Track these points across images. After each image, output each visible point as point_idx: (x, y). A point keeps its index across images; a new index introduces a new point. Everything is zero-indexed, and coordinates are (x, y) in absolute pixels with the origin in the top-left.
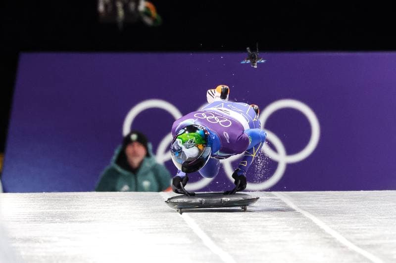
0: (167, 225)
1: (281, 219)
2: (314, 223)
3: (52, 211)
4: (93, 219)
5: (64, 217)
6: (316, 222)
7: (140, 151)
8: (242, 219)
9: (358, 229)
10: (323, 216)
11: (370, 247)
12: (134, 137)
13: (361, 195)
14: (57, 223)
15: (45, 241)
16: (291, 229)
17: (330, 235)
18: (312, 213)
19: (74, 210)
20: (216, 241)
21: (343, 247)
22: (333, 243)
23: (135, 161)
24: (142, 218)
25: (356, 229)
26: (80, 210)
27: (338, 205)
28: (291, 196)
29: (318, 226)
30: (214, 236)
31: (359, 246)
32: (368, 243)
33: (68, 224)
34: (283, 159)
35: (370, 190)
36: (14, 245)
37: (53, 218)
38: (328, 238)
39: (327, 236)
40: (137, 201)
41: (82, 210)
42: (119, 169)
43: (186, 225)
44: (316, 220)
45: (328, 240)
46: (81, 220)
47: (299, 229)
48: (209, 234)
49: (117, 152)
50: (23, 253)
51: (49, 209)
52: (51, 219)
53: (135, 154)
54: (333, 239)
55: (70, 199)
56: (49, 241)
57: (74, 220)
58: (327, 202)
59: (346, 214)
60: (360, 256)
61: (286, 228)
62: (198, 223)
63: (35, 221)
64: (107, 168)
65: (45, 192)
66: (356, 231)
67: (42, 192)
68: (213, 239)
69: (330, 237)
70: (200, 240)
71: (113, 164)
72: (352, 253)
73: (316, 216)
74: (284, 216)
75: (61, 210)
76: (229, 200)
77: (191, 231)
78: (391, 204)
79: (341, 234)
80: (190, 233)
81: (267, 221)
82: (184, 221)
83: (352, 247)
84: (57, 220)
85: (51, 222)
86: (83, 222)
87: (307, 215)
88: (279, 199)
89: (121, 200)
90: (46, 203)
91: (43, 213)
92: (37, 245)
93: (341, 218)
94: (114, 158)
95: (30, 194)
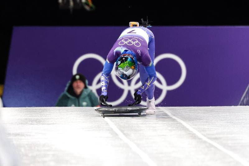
0: (98, 126)
1: (164, 123)
2: (183, 125)
3: (31, 118)
4: (55, 123)
5: (38, 122)
6: (184, 124)
7: (82, 85)
8: (141, 123)
9: (209, 129)
10: (188, 121)
11: (216, 139)
12: (78, 77)
13: (210, 109)
14: (34, 124)
15: (27, 135)
16: (170, 128)
17: (192, 132)
18: (181, 119)
19: (44, 117)
20: (126, 135)
21: (200, 139)
22: (194, 137)
23: (78, 91)
24: (83, 122)
25: (207, 129)
26: (47, 117)
27: (197, 115)
28: (170, 109)
29: (186, 127)
30: (125, 132)
31: (209, 138)
32: (214, 137)
33: (41, 125)
34: (165, 88)
35: (215, 106)
36: (9, 137)
37: (32, 122)
38: (191, 134)
39: (190, 133)
40: (81, 112)
41: (49, 117)
42: (69, 96)
43: (109, 126)
44: (184, 123)
45: (191, 135)
46: (48, 123)
47: (174, 128)
48: (122, 131)
49: (68, 85)
50: (15, 142)
51: (30, 116)
52: (31, 122)
53: (78, 87)
54: (195, 134)
55: (42, 111)
56: (30, 135)
57: (44, 123)
58: (190, 113)
59: (201, 119)
60: (210, 144)
61: (167, 128)
62: (116, 125)
63: (22, 124)
64: (62, 94)
65: (28, 107)
66: (207, 130)
67: (26, 107)
68: (124, 134)
69: (192, 133)
70: (117, 134)
71: (65, 92)
72: (205, 142)
73: (184, 121)
74: (166, 121)
75: (37, 117)
76: (131, 109)
77: (112, 130)
78: (228, 114)
79: (198, 131)
80: (111, 130)
81: (156, 123)
82: (108, 124)
83: (205, 139)
84: (34, 123)
85: (31, 124)
86: (50, 124)
87: (179, 120)
88: (163, 111)
89: (72, 111)
90: (28, 113)
91: (26, 119)
92: (23, 137)
93: (199, 122)
94: (66, 88)
95: (19, 108)
